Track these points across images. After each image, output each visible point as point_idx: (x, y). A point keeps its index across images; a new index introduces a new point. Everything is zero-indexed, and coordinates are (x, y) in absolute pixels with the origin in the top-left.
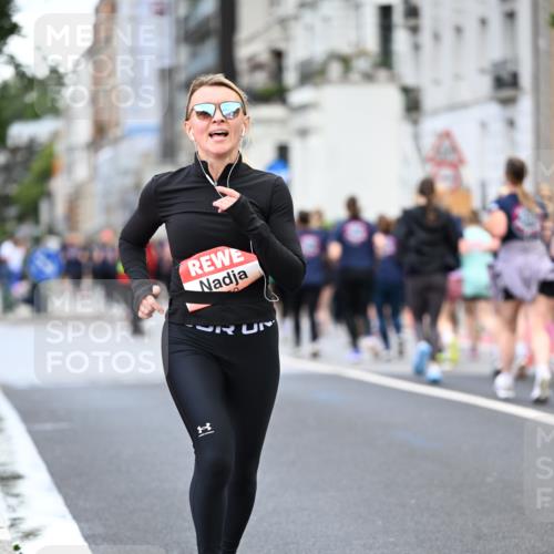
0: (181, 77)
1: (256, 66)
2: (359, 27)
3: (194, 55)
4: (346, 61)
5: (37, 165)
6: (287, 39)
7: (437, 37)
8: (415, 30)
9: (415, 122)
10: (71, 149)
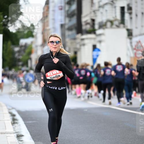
0: (67, 27)
1: (87, 24)
2: (115, 13)
3: (70, 21)
4: (112, 22)
5: (27, 51)
6: (96, 16)
7: (137, 15)
8: (130, 14)
9: (131, 39)
10: (37, 46)
